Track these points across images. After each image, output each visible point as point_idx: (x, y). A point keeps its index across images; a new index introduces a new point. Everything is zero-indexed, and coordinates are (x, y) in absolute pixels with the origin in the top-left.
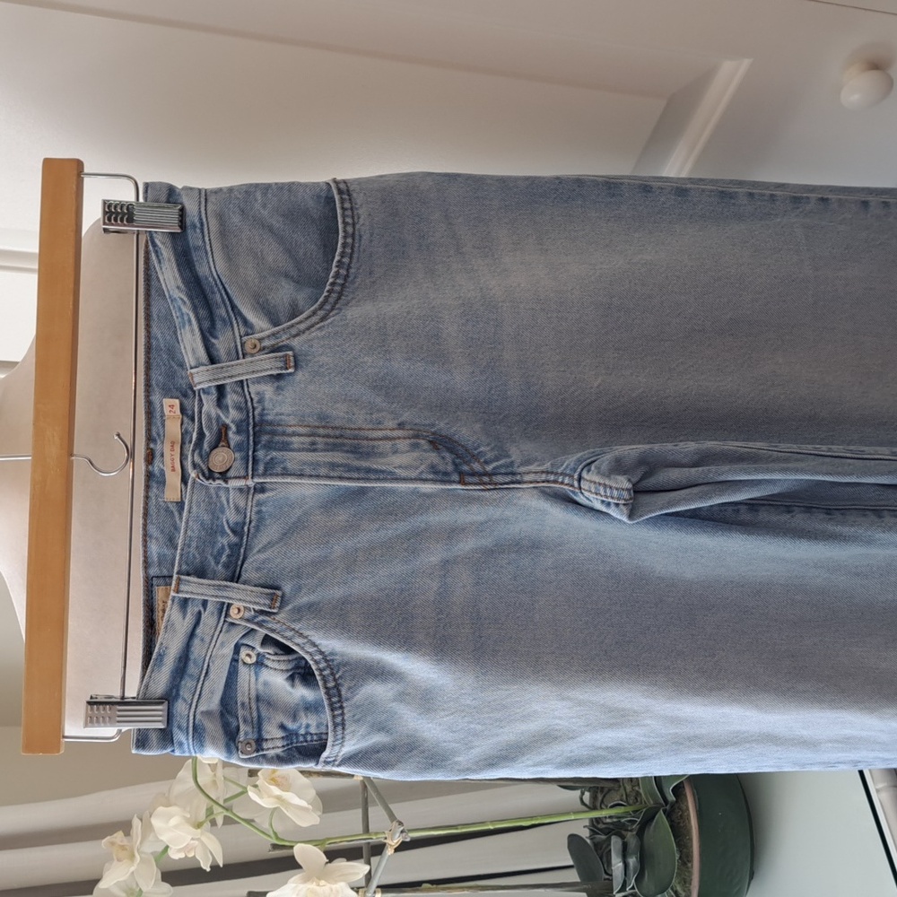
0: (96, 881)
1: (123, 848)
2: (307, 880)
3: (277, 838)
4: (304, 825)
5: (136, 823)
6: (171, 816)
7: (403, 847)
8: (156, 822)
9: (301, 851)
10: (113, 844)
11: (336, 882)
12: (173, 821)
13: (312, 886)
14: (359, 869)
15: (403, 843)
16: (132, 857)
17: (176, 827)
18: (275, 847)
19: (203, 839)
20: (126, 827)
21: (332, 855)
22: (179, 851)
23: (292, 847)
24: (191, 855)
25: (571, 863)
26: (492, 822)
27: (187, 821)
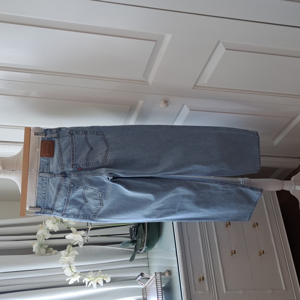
0: (37, 233)
1: (41, 227)
2: (73, 234)
3: (68, 226)
4: (73, 224)
5: (44, 223)
6: (49, 222)
7: (92, 229)
8: (46, 223)
9: (72, 229)
10: (39, 226)
11: (78, 234)
12: (49, 223)
13: (74, 235)
14: (83, 232)
15: (92, 228)
16: (43, 229)
17: (50, 224)
18: (68, 228)
19: (55, 226)
20: (42, 223)
21: (78, 230)
22: (51, 228)
23: (70, 228)
24: (53, 229)
25: (129, 233)
26: (109, 225)
27: (52, 223)
